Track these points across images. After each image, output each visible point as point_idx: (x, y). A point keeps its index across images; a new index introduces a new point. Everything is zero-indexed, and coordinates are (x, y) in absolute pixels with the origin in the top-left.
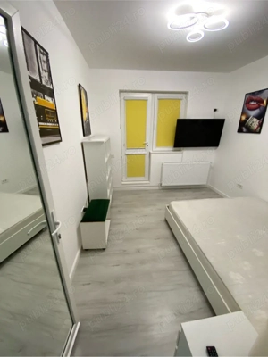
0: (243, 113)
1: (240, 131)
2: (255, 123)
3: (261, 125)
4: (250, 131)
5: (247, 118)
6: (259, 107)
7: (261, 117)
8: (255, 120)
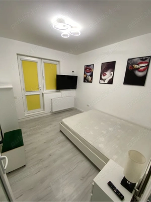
0: (85, 74)
1: (84, 81)
2: (89, 78)
3: (92, 79)
4: (88, 81)
5: (87, 76)
6: (90, 72)
7: (91, 76)
8: (89, 77)
